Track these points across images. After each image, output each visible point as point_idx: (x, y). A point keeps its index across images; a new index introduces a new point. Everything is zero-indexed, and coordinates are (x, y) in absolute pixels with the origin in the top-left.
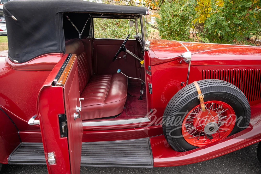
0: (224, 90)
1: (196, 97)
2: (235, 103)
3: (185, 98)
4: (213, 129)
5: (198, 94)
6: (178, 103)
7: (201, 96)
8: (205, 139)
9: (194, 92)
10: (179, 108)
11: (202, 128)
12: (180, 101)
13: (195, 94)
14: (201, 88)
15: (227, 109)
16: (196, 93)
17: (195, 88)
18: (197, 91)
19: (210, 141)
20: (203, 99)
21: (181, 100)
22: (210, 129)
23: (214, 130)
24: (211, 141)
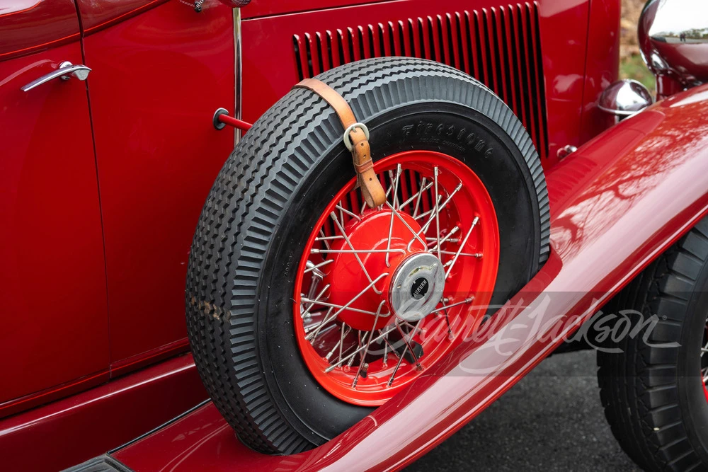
0: (437, 94)
1: (336, 142)
2: (486, 147)
3: (293, 157)
4: (427, 286)
5: (342, 129)
6: (268, 185)
7: (358, 134)
8: (392, 370)
9: (325, 121)
10: (274, 212)
11: (379, 298)
12: (273, 175)
13: (330, 128)
14: (349, 97)
15: (458, 189)
16: (336, 122)
17: (323, 104)
18: (335, 116)
19: (414, 373)
20: (366, 144)
21: (279, 166)
22: (414, 288)
23: (429, 290)
24: (420, 368)
